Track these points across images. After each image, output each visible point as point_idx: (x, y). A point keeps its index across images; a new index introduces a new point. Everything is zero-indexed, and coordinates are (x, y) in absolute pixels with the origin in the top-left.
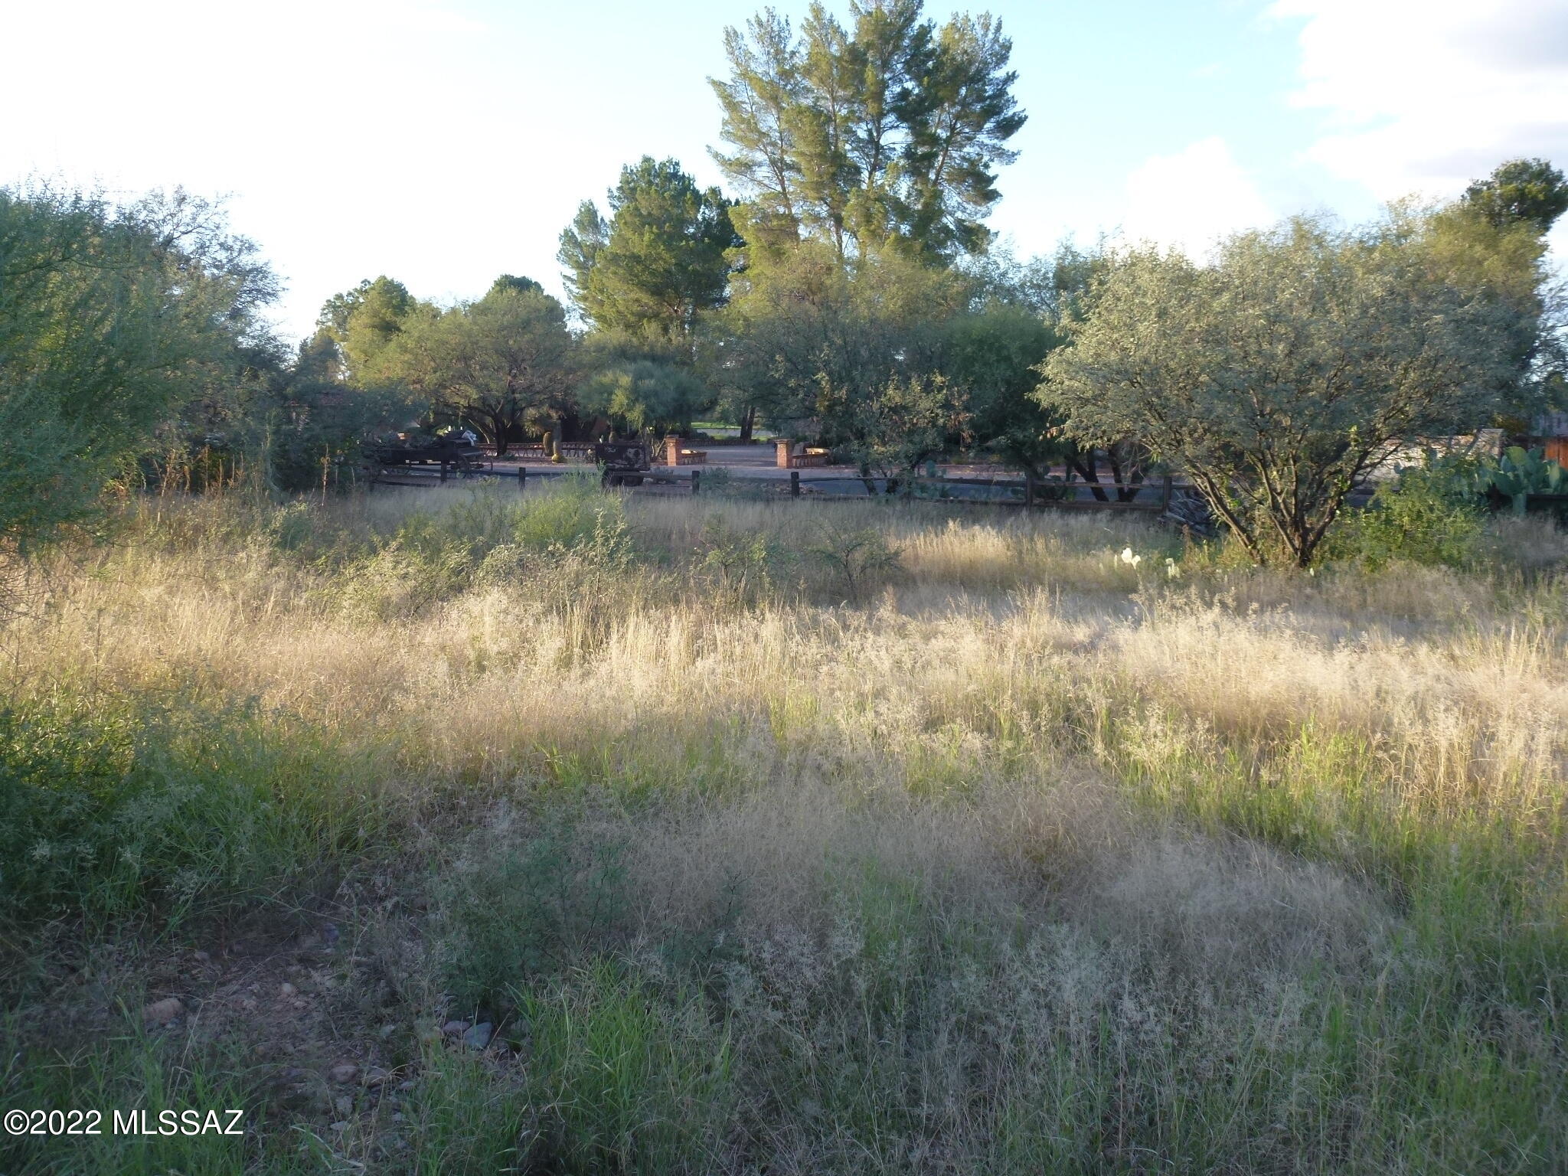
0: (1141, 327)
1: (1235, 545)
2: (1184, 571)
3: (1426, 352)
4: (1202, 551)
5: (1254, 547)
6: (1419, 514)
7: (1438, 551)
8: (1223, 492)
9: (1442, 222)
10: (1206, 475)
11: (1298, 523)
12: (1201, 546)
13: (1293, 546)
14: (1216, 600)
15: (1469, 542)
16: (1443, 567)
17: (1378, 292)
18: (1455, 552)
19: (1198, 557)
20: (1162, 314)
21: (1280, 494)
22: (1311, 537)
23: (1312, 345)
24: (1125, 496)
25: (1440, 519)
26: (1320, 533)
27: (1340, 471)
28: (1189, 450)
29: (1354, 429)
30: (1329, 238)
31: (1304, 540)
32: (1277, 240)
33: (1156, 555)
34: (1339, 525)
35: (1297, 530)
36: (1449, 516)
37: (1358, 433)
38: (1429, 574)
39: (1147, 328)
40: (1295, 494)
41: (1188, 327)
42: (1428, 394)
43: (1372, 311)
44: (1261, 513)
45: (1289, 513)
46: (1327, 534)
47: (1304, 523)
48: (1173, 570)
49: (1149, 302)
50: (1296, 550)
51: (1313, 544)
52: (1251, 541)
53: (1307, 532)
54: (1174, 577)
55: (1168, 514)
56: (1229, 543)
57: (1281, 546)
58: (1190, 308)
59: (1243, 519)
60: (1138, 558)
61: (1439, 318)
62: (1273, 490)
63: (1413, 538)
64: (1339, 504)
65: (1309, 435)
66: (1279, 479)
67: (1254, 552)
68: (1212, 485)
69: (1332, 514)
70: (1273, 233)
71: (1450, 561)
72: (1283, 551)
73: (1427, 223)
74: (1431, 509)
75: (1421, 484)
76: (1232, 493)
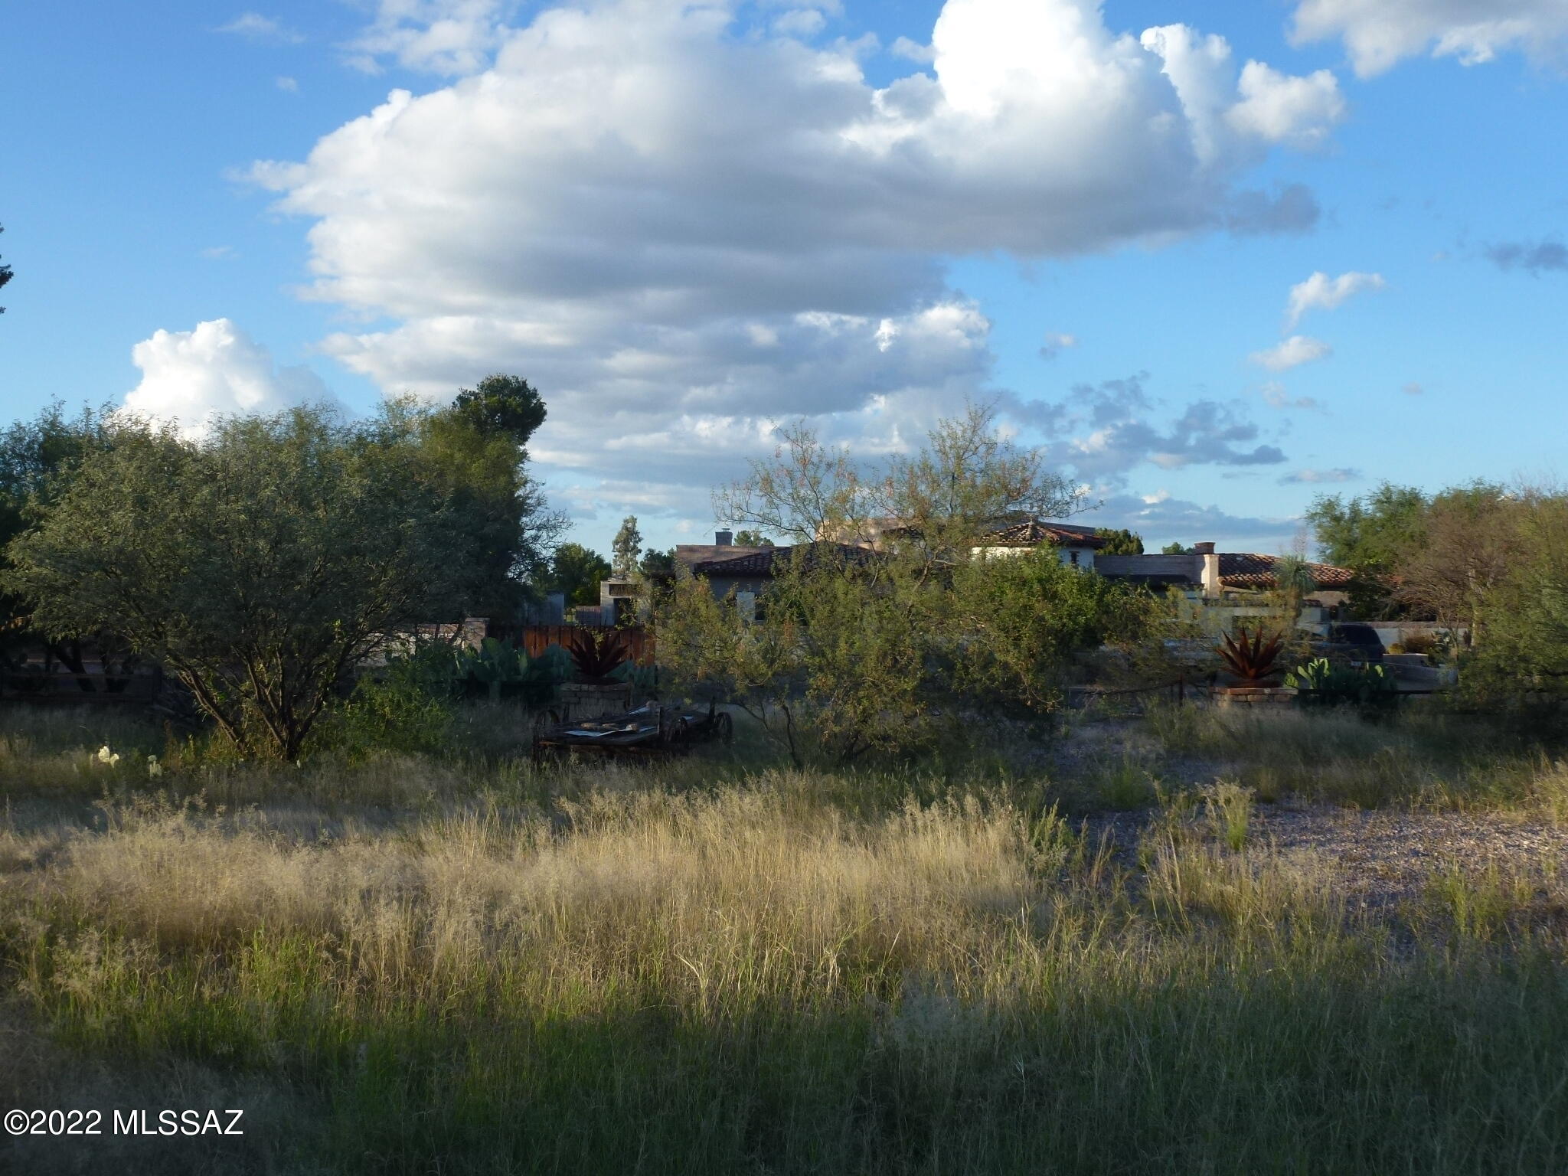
0: (115, 516)
1: (223, 740)
2: (166, 769)
3: (403, 552)
4: (187, 746)
5: (242, 741)
6: (399, 705)
7: (416, 738)
8: (209, 685)
9: (436, 425)
10: (189, 668)
11: (285, 716)
12: (187, 740)
13: (280, 737)
14: (186, 803)
15: (444, 730)
16: (419, 755)
17: (357, 493)
18: (432, 740)
19: (182, 754)
20: (141, 502)
21: (267, 686)
22: (299, 729)
23: (294, 541)
24: (115, 686)
25: (418, 709)
26: (307, 726)
27: (325, 663)
28: (171, 641)
29: (338, 623)
30: (330, 432)
31: (291, 732)
32: (278, 430)
33: (136, 753)
34: (325, 717)
35: (284, 722)
36: (426, 706)
37: (340, 627)
38: (405, 763)
39: (123, 517)
40: (282, 686)
41: (171, 516)
42: (405, 591)
43: (352, 511)
44: (247, 705)
45: (276, 705)
46: (314, 724)
47: (291, 716)
48: (154, 768)
49: (126, 490)
50: (284, 743)
51: (301, 736)
52: (239, 734)
53: (294, 723)
54: (155, 776)
55: (156, 706)
56: (216, 738)
57: (269, 738)
58: (175, 497)
59: (230, 714)
60: (116, 757)
61: (412, 521)
62: (259, 682)
63: (395, 728)
64: (325, 696)
65: (294, 628)
66: (266, 671)
67: (242, 746)
68: (196, 677)
69: (319, 706)
70: (276, 422)
71: (427, 749)
72: (270, 744)
73: (422, 424)
74: (409, 699)
75: (400, 676)
76: (218, 685)
